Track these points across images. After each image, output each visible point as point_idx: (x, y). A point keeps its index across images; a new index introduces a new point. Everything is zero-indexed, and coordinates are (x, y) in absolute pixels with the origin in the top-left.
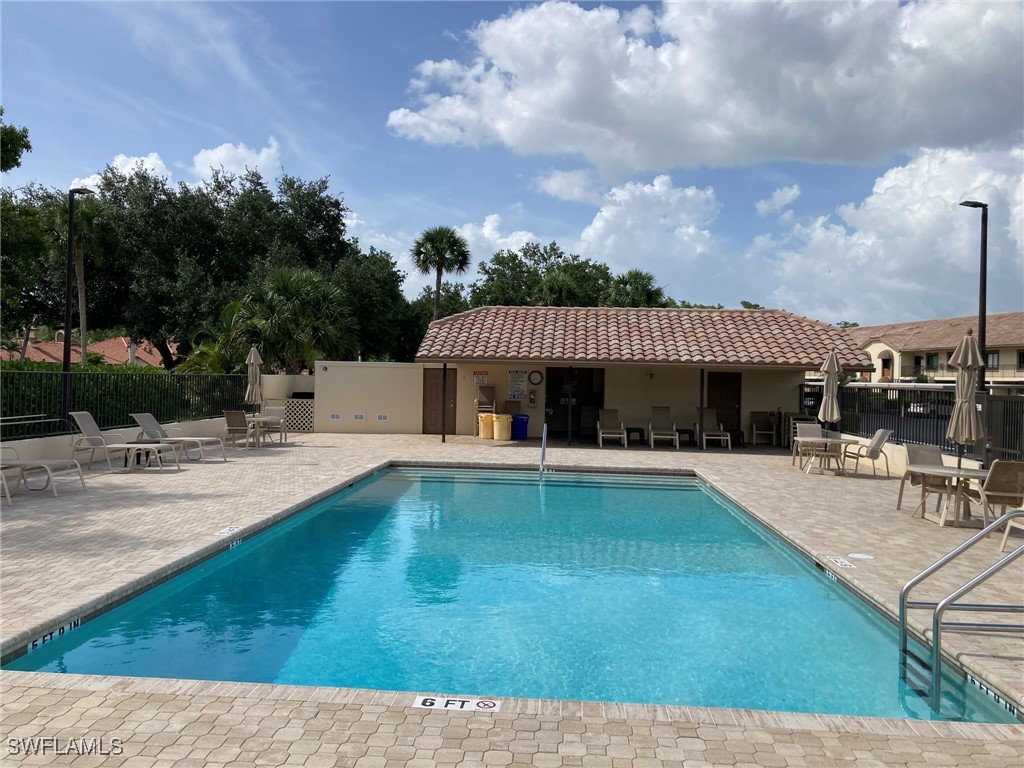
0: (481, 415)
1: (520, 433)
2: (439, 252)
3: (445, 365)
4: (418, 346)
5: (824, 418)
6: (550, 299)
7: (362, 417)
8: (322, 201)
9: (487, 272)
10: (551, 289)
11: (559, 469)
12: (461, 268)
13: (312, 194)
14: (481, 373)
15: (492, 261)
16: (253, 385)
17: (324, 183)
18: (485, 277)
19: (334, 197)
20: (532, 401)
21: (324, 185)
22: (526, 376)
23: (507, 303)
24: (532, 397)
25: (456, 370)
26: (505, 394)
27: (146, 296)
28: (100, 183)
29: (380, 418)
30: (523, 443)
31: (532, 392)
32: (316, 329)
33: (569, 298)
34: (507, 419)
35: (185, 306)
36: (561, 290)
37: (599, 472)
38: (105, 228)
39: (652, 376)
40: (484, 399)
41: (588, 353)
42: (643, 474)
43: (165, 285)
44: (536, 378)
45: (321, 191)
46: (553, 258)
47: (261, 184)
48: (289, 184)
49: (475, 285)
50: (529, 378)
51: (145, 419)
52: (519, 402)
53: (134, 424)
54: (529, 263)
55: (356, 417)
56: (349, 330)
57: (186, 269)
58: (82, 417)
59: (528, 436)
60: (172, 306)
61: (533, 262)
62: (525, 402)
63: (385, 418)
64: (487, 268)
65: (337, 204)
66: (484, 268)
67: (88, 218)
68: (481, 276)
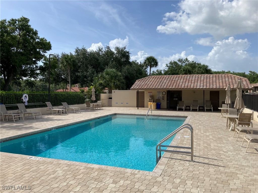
0: (149, 103)
1: (158, 107)
2: (150, 62)
3: (138, 91)
4: (132, 86)
5: (226, 103)
6: (183, 72)
7: (123, 103)
8: (124, 52)
9: (168, 67)
10: (184, 70)
11: (154, 116)
12: (156, 66)
13: (122, 50)
14: (150, 92)
15: (169, 64)
16: (93, 96)
17: (125, 47)
18: (168, 68)
19: (127, 51)
20: (163, 99)
21: (125, 48)
22: (161, 93)
23: (173, 74)
24: (163, 98)
25: (144, 92)
26: (156, 98)
27: (81, 76)
28: (75, 51)
29: (127, 103)
30: (159, 109)
31: (163, 97)
32: (114, 83)
33: (189, 72)
34: (155, 104)
35: (89, 78)
36: (186, 70)
37: (164, 116)
38: (74, 61)
39: (194, 92)
40: (151, 99)
41: (173, 87)
42: (175, 117)
43: (85, 73)
44: (164, 93)
45: (124, 49)
46: (186, 62)
47: (109, 49)
48: (117, 49)
49: (164, 70)
50: (162, 93)
51: (65, 104)
52: (160, 99)
53: (62, 105)
54: (180, 64)
55: (121, 103)
56: (123, 83)
57: (90, 70)
58: (48, 103)
59: (161, 108)
60: (87, 78)
61: (181, 63)
62: (161, 99)
63: (128, 103)
64: (168, 65)
65: (128, 52)
66: (167, 66)
67: (70, 59)
68: (166, 68)
